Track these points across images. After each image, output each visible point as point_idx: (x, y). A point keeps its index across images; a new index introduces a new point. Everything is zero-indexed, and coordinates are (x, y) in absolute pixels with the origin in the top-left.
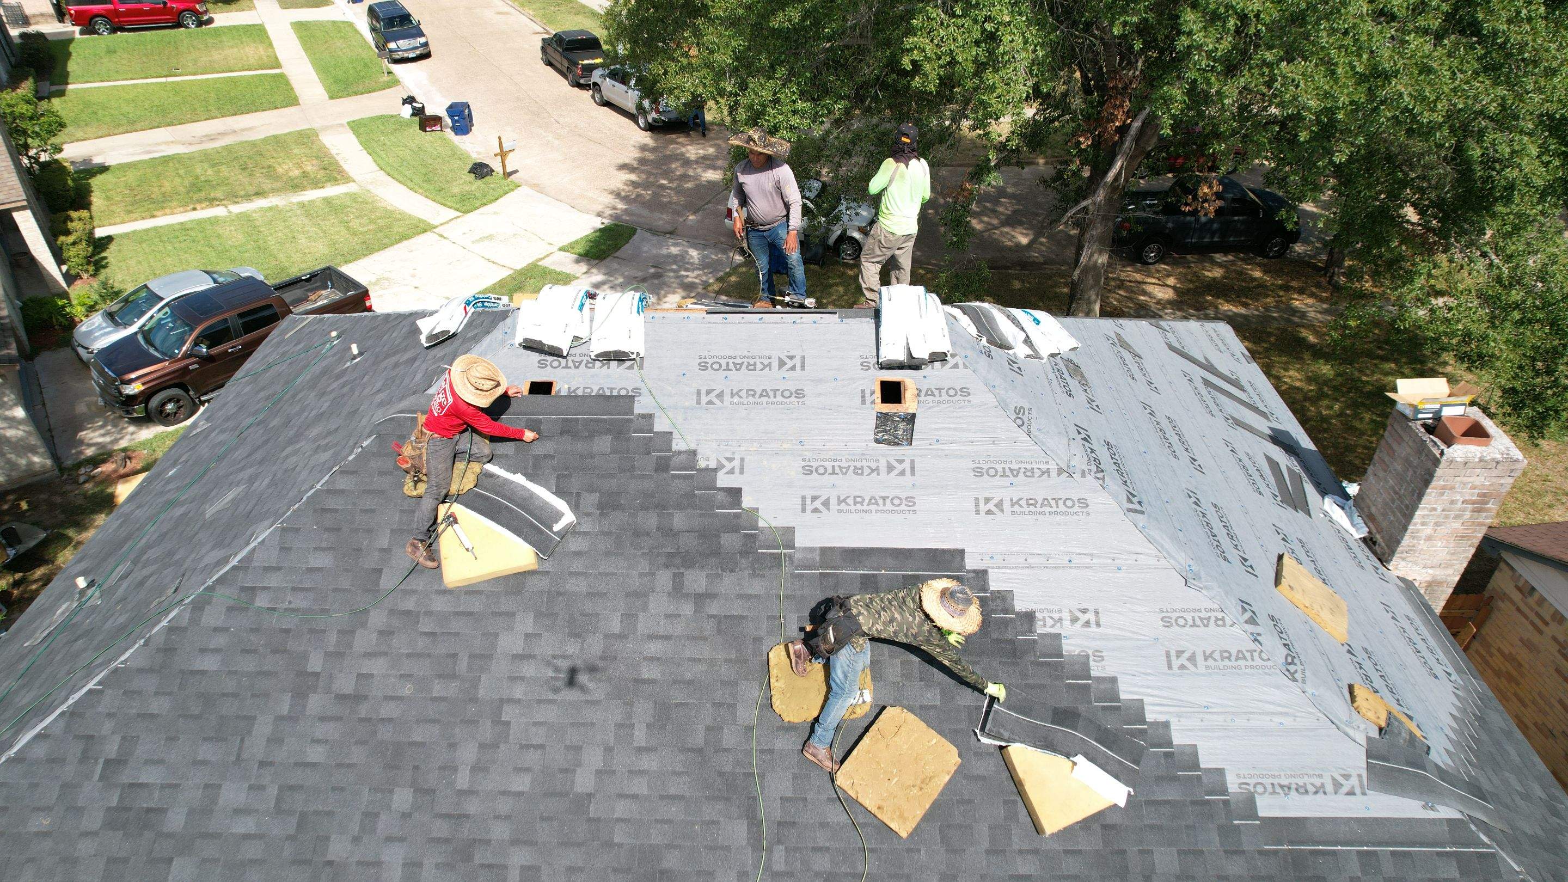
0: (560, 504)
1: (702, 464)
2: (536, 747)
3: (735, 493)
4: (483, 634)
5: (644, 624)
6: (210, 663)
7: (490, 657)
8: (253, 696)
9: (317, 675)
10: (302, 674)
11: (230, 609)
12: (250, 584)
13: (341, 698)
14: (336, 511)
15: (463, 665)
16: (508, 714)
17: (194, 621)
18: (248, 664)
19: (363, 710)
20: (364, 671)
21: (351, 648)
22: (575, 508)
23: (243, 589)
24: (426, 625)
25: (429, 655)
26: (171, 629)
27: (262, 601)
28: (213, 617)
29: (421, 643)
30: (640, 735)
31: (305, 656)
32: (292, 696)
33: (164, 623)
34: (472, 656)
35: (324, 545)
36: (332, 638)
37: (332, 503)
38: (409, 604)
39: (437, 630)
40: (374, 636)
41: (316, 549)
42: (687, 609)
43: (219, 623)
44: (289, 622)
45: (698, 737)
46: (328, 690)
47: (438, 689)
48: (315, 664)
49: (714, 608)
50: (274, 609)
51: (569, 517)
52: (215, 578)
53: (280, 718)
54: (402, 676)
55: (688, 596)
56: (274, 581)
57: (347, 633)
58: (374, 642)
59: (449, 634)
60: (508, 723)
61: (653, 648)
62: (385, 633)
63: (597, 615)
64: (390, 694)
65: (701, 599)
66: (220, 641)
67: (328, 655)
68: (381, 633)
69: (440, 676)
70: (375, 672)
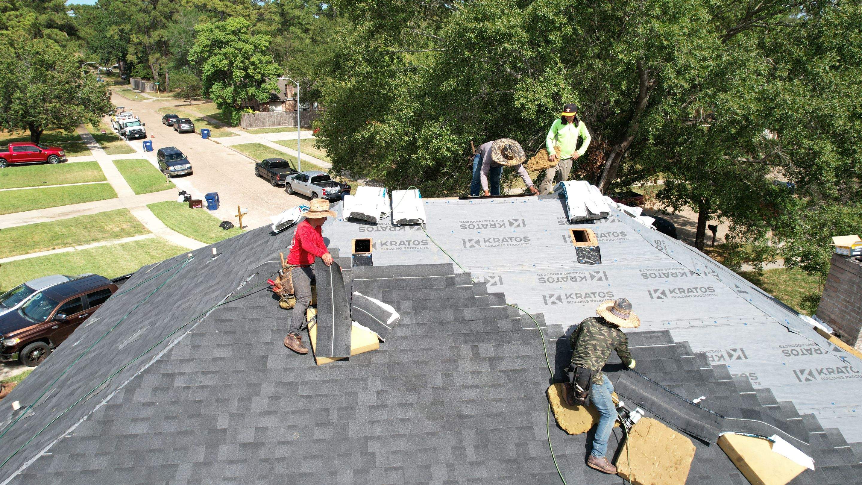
0: (388, 308)
1: (476, 281)
2: (396, 469)
3: (500, 297)
4: (346, 394)
5: (457, 379)
6: (140, 429)
7: (353, 409)
8: (175, 450)
9: (224, 431)
10: (213, 430)
11: (155, 390)
12: (170, 372)
13: (245, 446)
14: (231, 321)
15: (334, 415)
16: (372, 447)
17: (127, 400)
18: (171, 427)
19: (262, 454)
20: (260, 425)
21: (249, 410)
22: (398, 310)
23: (164, 375)
24: (303, 391)
25: (308, 411)
26: (108, 407)
27: (179, 383)
28: (140, 396)
29: (301, 404)
30: (471, 454)
31: (214, 418)
32: (206, 448)
33: (104, 403)
34: (339, 409)
35: (224, 342)
36: (234, 405)
37: (228, 316)
38: (291, 377)
39: (312, 393)
40: (266, 400)
41: (218, 346)
42: (485, 367)
43: (148, 400)
44: (201, 396)
45: (511, 452)
46: (234, 442)
47: (317, 434)
48: (223, 422)
49: (503, 366)
50: (188, 388)
51: (395, 316)
52: (142, 370)
53: (197, 465)
54: (289, 427)
55: (484, 359)
56: (188, 368)
57: (246, 400)
58: (267, 405)
59: (321, 395)
60: (373, 454)
61: (468, 394)
62: (274, 398)
63: (424, 376)
64: (282, 440)
65: (493, 361)
66: (148, 412)
67: (232, 416)
68: (271, 398)
69: (318, 425)
70: (269, 426)
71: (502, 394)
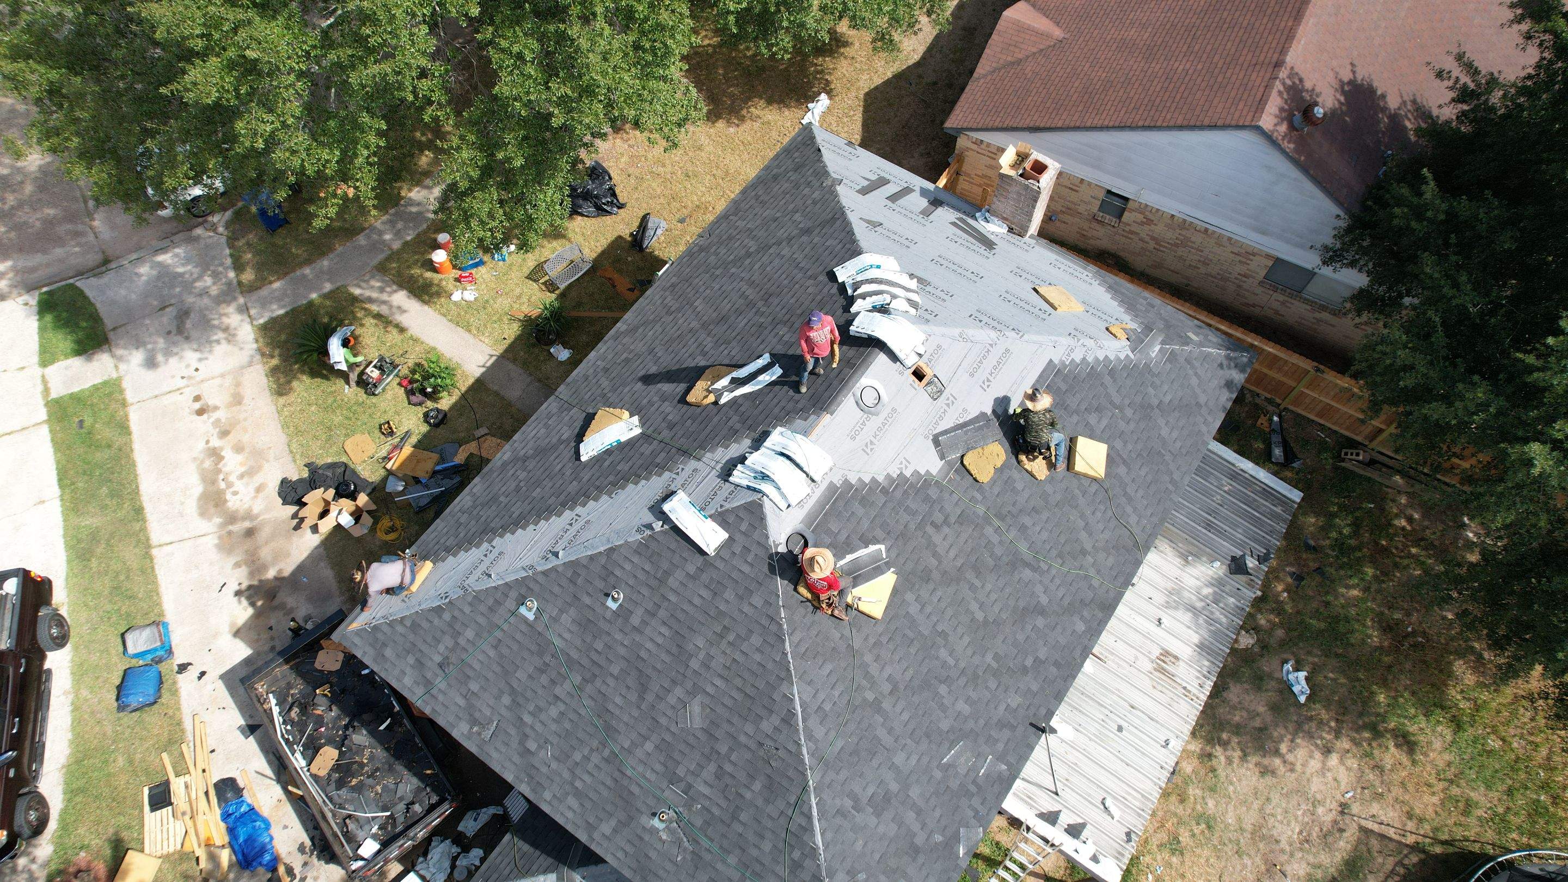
0: (872, 548)
2: (957, 625)
3: (916, 474)
4: (904, 617)
7: (914, 621)
8: (866, 731)
9: (875, 698)
10: (871, 704)
11: (821, 723)
12: (815, 709)
14: (807, 648)
19: (902, 686)
20: (886, 677)
21: (874, 677)
22: (878, 542)
24: (884, 639)
32: (877, 714)
34: (910, 627)
35: (820, 663)
36: (865, 683)
37: (802, 648)
39: (890, 635)
41: (820, 668)
42: (946, 530)
44: (845, 699)
50: (835, 703)
51: (883, 547)
54: (898, 662)
55: (941, 525)
58: (877, 665)
59: (894, 631)
60: (943, 631)
62: (877, 659)
63: (926, 566)
64: (902, 671)
65: (946, 522)
67: (870, 689)
69: (908, 646)
70: (890, 673)
71: (964, 536)
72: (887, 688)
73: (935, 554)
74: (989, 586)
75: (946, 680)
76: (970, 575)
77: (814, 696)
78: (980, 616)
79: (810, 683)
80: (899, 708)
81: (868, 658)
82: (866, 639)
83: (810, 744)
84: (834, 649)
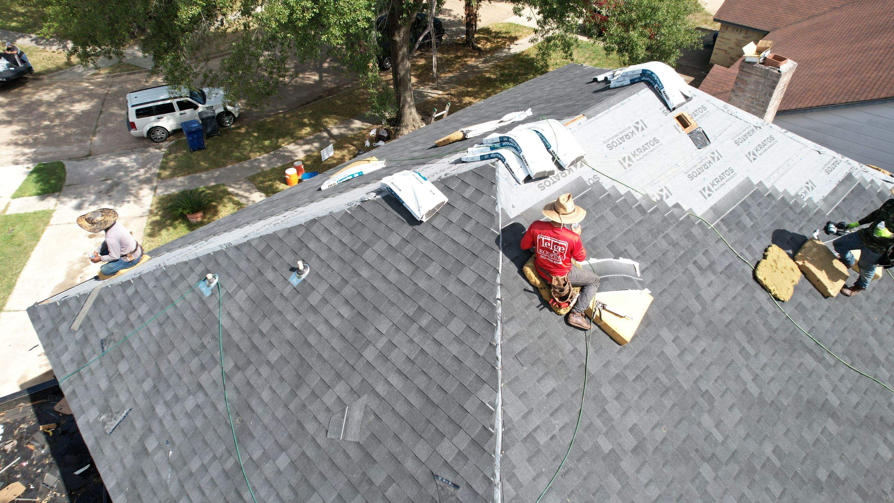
1: (655, 200)
3: (677, 206)
5: (705, 297)
9: (612, 450)
15: (665, 380)
16: (703, 386)
17: (518, 486)
20: (630, 425)
21: (612, 420)
23: (525, 440)
24: (631, 375)
27: (542, 439)
28: (525, 473)
29: (639, 387)
31: (597, 447)
32: (613, 474)
35: (540, 375)
36: (598, 423)
37: (518, 347)
40: (615, 403)
42: (712, 276)
43: (533, 473)
45: (765, 332)
46: (626, 454)
48: (606, 446)
49: (719, 268)
50: (553, 437)
52: (499, 450)
53: (619, 493)
57: (603, 413)
62: (619, 397)
65: (711, 267)
71: (733, 291)
72: (629, 442)
73: (698, 297)
74: (763, 359)
75: (711, 459)
76: (740, 335)
77: (525, 417)
78: (754, 389)
79: (523, 396)
80: (644, 477)
81: (608, 391)
82: (606, 365)
83: (508, 487)
84: (561, 361)
